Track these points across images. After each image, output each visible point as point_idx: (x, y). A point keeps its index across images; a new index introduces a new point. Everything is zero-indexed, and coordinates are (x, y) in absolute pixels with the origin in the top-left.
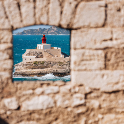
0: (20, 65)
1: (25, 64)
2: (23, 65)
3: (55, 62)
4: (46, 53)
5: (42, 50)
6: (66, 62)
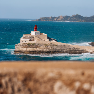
0: (19, 45)
1: (22, 44)
3: (42, 44)
4: (37, 37)
5: (34, 35)
6: (50, 44)
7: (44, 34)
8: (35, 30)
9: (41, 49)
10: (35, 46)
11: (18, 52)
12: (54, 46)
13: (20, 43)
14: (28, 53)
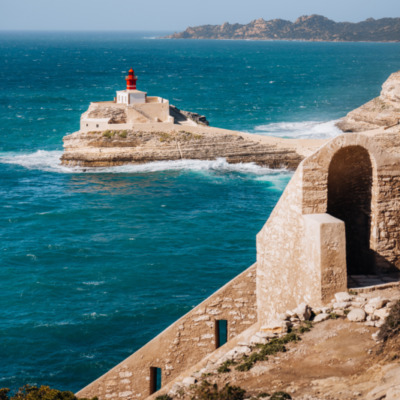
0: (75, 138)
1: (85, 135)
3: (152, 133)
4: (134, 111)
5: (125, 104)
6: (177, 134)
7: (159, 99)
8: (128, 86)
9: (148, 151)
11: (74, 162)
12: (192, 141)
13: (80, 132)
14: (106, 163)
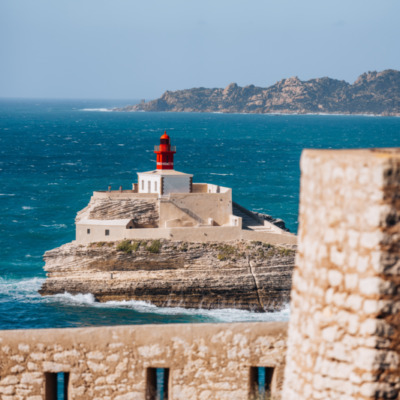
0: (66, 255)
1: (85, 249)
2: (79, 254)
3: (204, 245)
4: (172, 206)
5: (156, 195)
6: (249, 248)
7: (212, 188)
8: (159, 164)
9: (197, 276)
10: (161, 258)
12: (274, 259)
13: (75, 243)
